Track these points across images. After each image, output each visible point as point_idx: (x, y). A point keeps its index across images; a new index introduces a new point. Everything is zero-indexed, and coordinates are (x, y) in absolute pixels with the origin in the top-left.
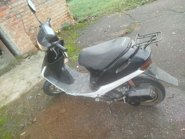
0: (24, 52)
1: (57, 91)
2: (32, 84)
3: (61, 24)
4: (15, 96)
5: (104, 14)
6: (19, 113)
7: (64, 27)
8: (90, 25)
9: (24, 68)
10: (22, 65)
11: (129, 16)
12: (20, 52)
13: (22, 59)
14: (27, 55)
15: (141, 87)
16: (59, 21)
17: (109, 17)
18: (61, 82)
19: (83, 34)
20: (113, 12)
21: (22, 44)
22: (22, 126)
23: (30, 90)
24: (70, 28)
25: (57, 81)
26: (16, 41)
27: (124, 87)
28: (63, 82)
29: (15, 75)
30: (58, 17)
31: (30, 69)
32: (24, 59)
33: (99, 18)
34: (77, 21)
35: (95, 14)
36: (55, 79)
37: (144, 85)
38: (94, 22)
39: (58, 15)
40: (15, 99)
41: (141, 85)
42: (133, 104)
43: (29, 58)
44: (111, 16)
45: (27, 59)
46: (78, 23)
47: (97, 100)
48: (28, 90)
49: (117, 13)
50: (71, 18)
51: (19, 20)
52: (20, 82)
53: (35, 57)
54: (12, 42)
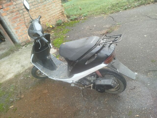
0: (22, 41)
1: (42, 75)
2: (25, 68)
3: (55, 20)
4: (10, 76)
5: (92, 15)
6: (11, 90)
7: (57, 23)
8: (79, 23)
9: (20, 54)
10: (19, 51)
11: (112, 18)
12: (19, 41)
13: (20, 46)
14: (24, 44)
15: (106, 78)
16: (54, 18)
17: (96, 17)
18: (46, 68)
19: (73, 30)
20: (99, 14)
21: (21, 35)
22: (12, 101)
23: (23, 72)
24: (63, 24)
25: (43, 67)
26: (16, 32)
27: (93, 76)
28: (47, 68)
29: (12, 59)
30: (54, 14)
31: (25, 55)
32: (22, 47)
33: (87, 18)
34: (69, 19)
35: (85, 14)
36: (41, 65)
37: (108, 76)
38: (83, 21)
39: (54, 13)
40: (10, 78)
41: (106, 76)
42: (99, 91)
43: (26, 46)
44: (97, 17)
45: (24, 47)
46: (70, 21)
47: (73, 85)
48: (22, 72)
49: (103, 14)
50: (65, 16)
51: (21, 15)
52: (16, 65)
53: (31, 46)
54: (13, 32)
